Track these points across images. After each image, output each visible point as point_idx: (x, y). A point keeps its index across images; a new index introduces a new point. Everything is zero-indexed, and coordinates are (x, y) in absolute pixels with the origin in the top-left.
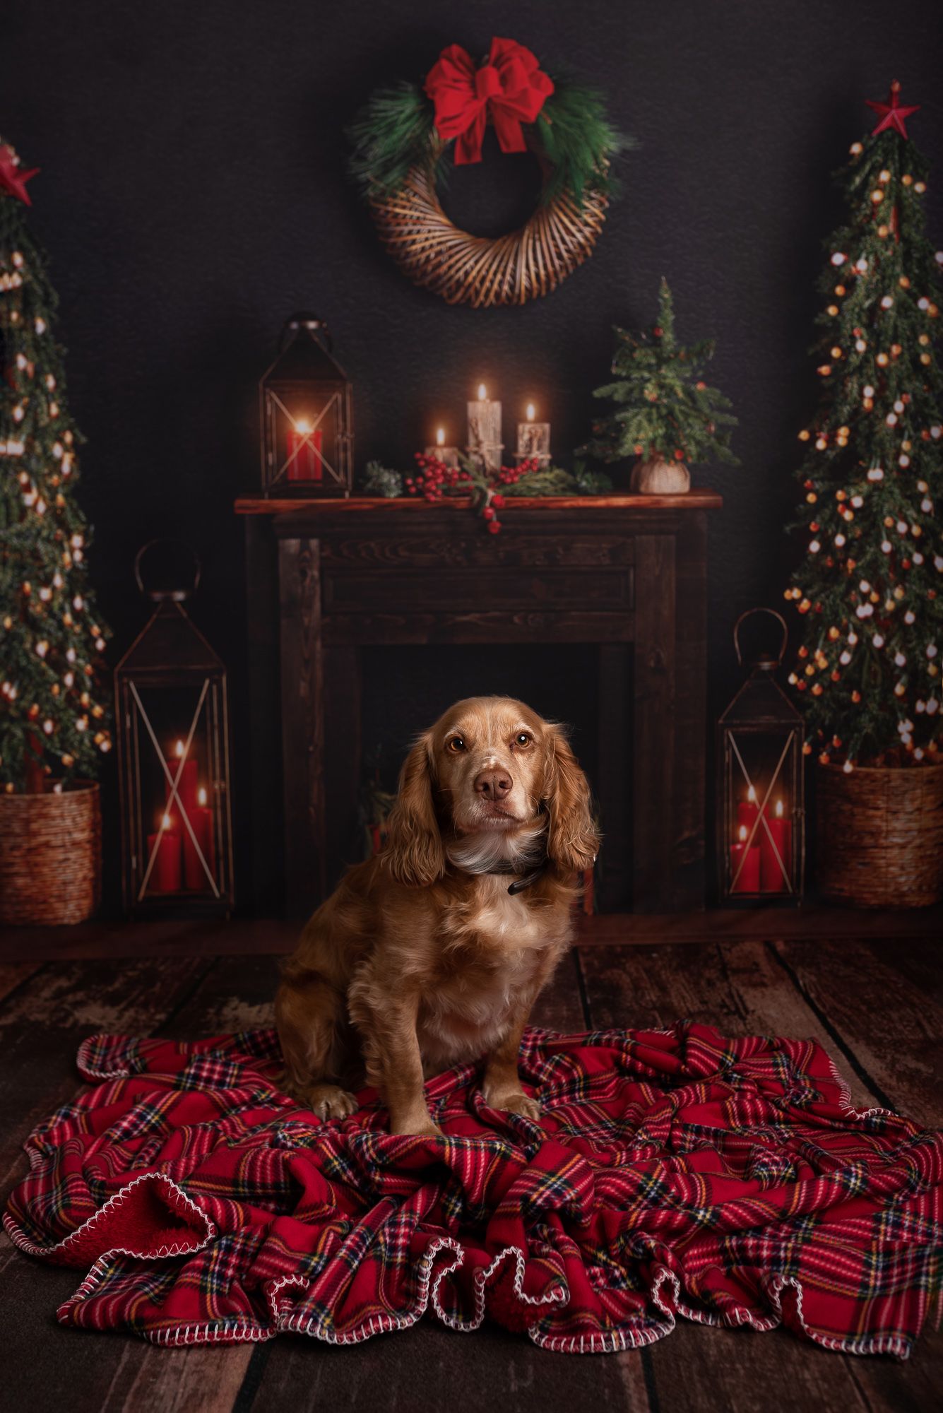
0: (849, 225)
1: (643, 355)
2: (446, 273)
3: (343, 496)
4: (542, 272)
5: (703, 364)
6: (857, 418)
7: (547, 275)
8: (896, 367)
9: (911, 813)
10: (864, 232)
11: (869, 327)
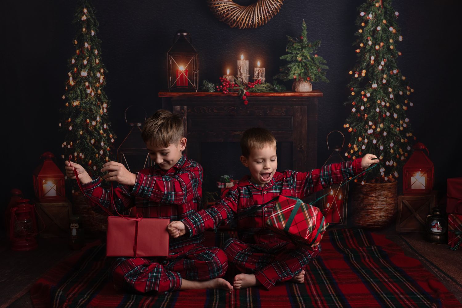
0: (366, 3)
1: (297, 45)
2: (230, 17)
3: (195, 92)
4: (263, 17)
5: (317, 48)
6: (369, 67)
7: (264, 18)
8: (382, 50)
9: (383, 198)
10: (371, 5)
11: (373, 36)
